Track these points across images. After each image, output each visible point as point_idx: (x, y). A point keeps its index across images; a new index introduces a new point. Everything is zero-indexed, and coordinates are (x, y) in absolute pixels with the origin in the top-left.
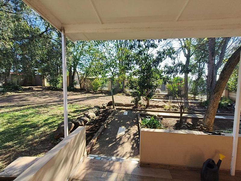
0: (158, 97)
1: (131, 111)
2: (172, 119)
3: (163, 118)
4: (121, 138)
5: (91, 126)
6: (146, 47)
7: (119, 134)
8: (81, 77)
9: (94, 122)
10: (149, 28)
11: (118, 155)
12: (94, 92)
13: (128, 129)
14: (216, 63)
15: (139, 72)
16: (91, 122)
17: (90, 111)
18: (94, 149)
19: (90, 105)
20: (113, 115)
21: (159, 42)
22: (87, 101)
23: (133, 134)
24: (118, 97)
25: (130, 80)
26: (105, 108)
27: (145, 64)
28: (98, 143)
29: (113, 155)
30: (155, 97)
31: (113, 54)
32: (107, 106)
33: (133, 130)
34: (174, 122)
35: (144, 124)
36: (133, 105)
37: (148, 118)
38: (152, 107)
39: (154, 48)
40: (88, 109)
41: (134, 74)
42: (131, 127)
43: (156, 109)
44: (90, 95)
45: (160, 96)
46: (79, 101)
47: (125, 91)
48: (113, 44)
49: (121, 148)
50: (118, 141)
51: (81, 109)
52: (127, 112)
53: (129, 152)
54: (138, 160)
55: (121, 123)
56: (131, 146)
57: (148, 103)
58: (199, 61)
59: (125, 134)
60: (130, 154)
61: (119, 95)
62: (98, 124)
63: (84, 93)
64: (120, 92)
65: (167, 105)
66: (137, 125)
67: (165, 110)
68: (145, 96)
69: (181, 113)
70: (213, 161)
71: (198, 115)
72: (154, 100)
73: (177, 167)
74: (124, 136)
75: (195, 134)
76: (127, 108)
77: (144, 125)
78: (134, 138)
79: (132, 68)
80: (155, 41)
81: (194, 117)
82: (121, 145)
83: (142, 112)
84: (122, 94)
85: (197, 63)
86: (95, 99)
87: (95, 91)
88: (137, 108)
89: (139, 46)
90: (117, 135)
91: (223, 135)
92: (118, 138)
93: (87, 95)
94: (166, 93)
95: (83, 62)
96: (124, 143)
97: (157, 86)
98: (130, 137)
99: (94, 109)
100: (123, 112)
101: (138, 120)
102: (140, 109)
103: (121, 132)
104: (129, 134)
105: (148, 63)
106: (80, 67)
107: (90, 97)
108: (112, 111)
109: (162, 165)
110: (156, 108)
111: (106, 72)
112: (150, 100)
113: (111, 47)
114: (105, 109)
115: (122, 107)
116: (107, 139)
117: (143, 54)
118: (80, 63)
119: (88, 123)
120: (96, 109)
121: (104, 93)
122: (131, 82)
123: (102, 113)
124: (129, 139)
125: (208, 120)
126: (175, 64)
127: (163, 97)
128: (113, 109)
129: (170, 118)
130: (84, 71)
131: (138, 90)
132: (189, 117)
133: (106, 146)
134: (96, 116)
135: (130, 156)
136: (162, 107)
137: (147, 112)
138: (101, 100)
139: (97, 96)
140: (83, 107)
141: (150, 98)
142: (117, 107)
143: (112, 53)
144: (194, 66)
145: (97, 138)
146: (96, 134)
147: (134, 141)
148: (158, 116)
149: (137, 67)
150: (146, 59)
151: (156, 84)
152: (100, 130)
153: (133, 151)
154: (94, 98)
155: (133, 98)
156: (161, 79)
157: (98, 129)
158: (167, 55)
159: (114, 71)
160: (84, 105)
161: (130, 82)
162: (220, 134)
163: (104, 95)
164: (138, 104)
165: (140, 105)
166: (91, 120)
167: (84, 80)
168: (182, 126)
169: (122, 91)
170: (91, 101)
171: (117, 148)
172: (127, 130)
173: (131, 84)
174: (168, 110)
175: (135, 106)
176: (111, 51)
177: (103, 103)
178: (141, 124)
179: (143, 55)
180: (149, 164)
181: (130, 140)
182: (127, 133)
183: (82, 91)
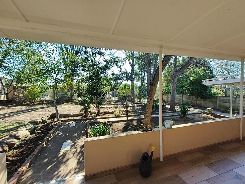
0: (109, 103)
1: (80, 121)
2: (121, 123)
3: (113, 124)
4: (64, 155)
5: (21, 150)
6: (93, 54)
7: (63, 150)
8: (8, 84)
9: (26, 143)
10: (86, 36)
11: (59, 177)
12: (30, 103)
13: (75, 142)
14: (152, 72)
15: (87, 79)
16: (21, 144)
17: (21, 130)
18: (24, 179)
19: (23, 121)
20: (56, 129)
21: (105, 50)
22: (17, 117)
23: (80, 146)
24: (64, 108)
25: (78, 88)
26: (46, 122)
27: (93, 71)
28: (30, 169)
29: (52, 179)
30: (106, 104)
31: (55, 58)
32: (48, 120)
33: (81, 142)
34: (121, 125)
35: (93, 133)
36: (82, 115)
37: (97, 126)
38: (103, 114)
39: (101, 56)
40: (18, 127)
41: (82, 81)
42: (78, 139)
43: (107, 116)
44: (24, 108)
45: (111, 102)
46: (2, 118)
47: (74, 99)
48: (53, 47)
49: (64, 166)
50: (60, 160)
51: (6, 128)
52: (75, 123)
53: (74, 169)
54: (84, 174)
55: (66, 137)
56: (77, 161)
57: (99, 111)
58: (141, 70)
59: (70, 149)
60: (75, 170)
61: (66, 105)
62: (32, 145)
63: (14, 106)
64: (67, 101)
65: (117, 111)
66: (85, 136)
67: (115, 115)
68: (95, 103)
69: (128, 116)
70: (147, 154)
71: (142, 116)
72: (105, 107)
73: (122, 168)
74: (69, 151)
75: (134, 134)
76: (75, 118)
77: (93, 135)
78: (81, 150)
79: (79, 74)
80: (101, 49)
81: (138, 118)
82: (64, 163)
83: (93, 120)
84: (70, 103)
85: (139, 71)
86: (32, 113)
87: (33, 103)
88: (87, 117)
89: (86, 52)
90: (60, 152)
91: (154, 130)
92: (61, 156)
93: (18, 108)
94: (117, 99)
95: (11, 65)
96: (68, 160)
97: (107, 92)
98: (76, 151)
99: (27, 126)
100: (70, 124)
101: (87, 129)
102: (90, 118)
103: (66, 147)
104: (75, 148)
105: (96, 70)
106: (5, 71)
107: (23, 111)
108: (55, 125)
109: (108, 171)
110: (107, 114)
111: (46, 79)
112: (101, 107)
113: (50, 50)
114: (45, 124)
115: (69, 118)
116: (46, 160)
117: (91, 60)
118: (5, 66)
119: (16, 146)
120: (31, 126)
121: (45, 103)
122: (79, 90)
123: (40, 129)
124: (74, 153)
125: (147, 120)
126: (121, 72)
127: (114, 103)
128: (57, 122)
129: (119, 123)
130: (12, 77)
131: (87, 98)
132: (134, 119)
133: (43, 171)
134: (31, 134)
135: (75, 173)
136: (112, 113)
137: (98, 120)
138: (41, 113)
139: (35, 109)
140: (9, 125)
141: (101, 105)
142: (63, 119)
143: (52, 56)
144: (137, 75)
145: (29, 163)
146: (29, 158)
147: (80, 154)
148: (108, 122)
149: (85, 74)
150: (93, 66)
151: (106, 91)
152: (35, 152)
153: (79, 165)
154: (30, 111)
155: (82, 107)
156: (109, 85)
157: (32, 151)
158: (113, 63)
159: (57, 78)
160: (12, 122)
161: (77, 89)
162: (151, 130)
163: (45, 106)
164: (88, 113)
165: (90, 114)
166: (22, 141)
167: (13, 89)
168: (129, 128)
169: (70, 100)
170: (24, 116)
171: (59, 168)
172: (73, 143)
173: (79, 92)
174: (118, 115)
175: (84, 115)
176: (51, 54)
177: (43, 116)
178: (90, 134)
179: (91, 62)
180: (94, 175)
181: (76, 154)
182: (73, 147)
183: (10, 103)
